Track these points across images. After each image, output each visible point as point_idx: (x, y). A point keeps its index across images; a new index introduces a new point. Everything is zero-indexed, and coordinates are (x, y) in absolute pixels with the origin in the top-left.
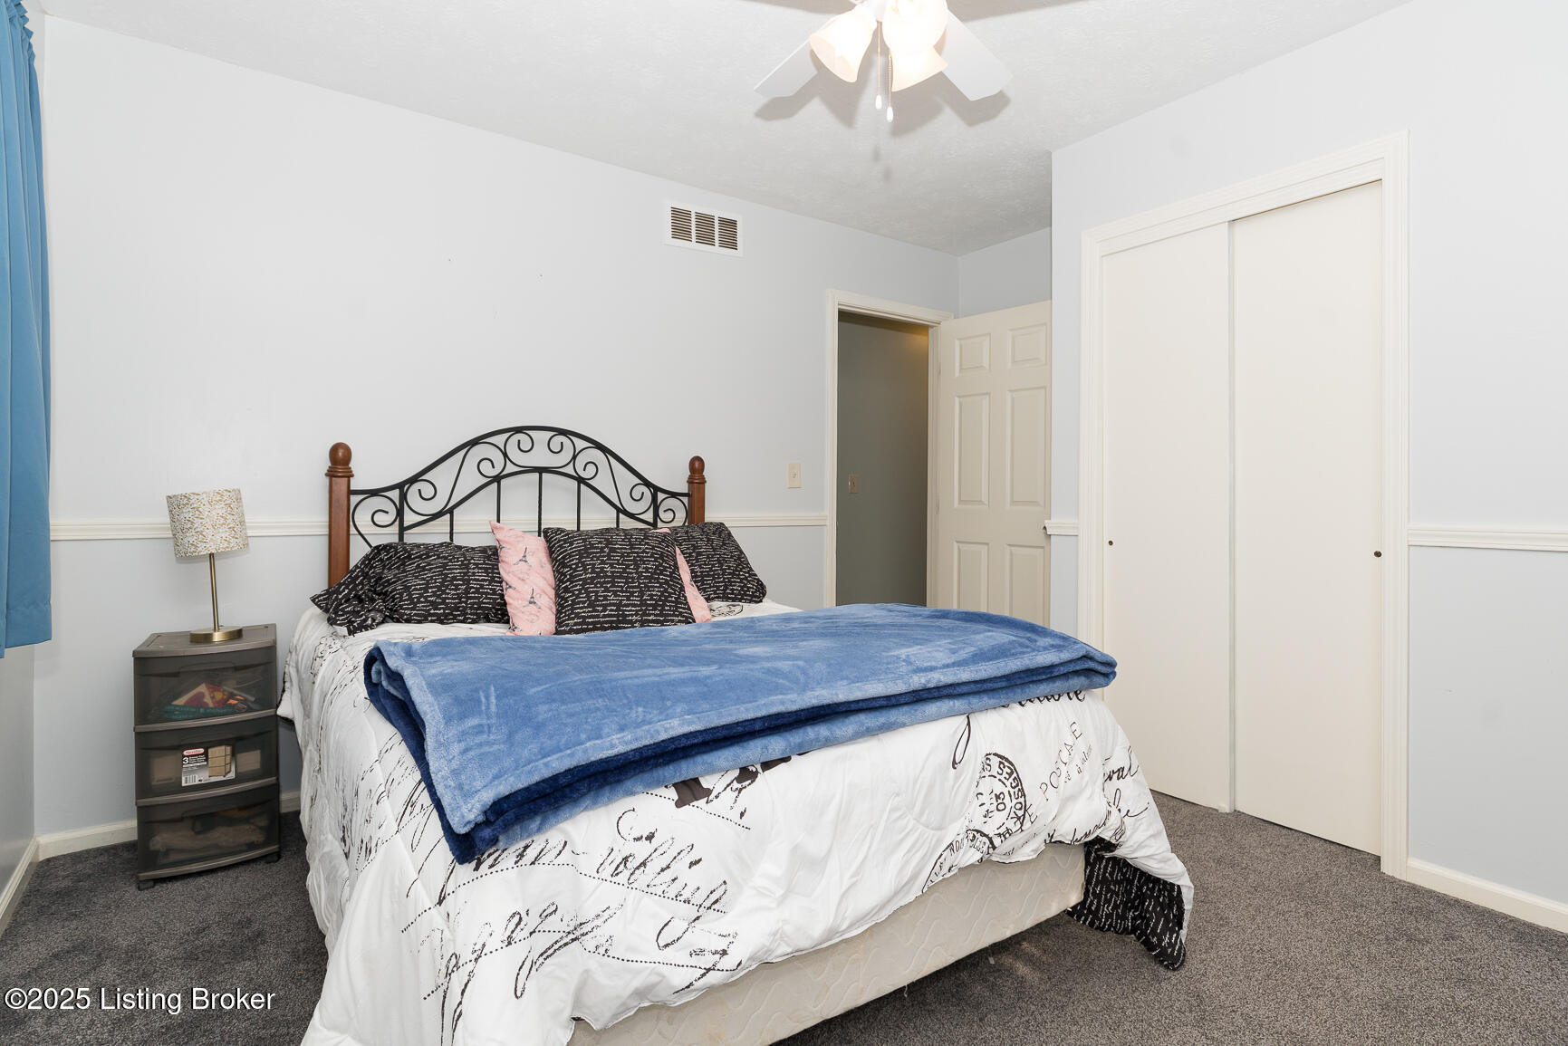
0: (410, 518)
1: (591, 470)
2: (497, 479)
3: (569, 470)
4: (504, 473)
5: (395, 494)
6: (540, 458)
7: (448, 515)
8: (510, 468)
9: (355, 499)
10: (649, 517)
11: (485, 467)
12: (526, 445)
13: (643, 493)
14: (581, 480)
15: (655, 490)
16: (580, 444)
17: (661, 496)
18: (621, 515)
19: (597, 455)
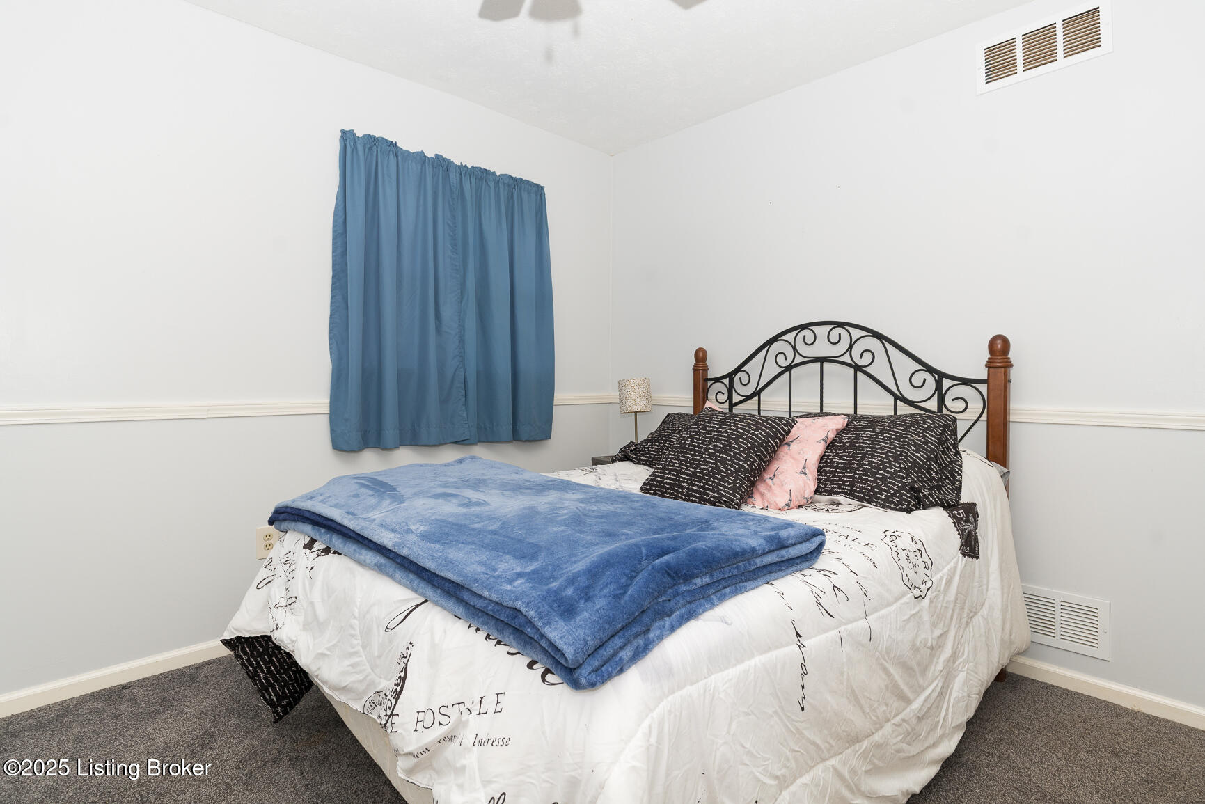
0: (736, 398)
1: (867, 358)
2: (789, 368)
3: (846, 359)
4: (794, 363)
5: (726, 381)
6: (822, 349)
7: (757, 398)
8: (798, 359)
9: (709, 383)
10: (932, 405)
11: (781, 359)
12: (810, 339)
13: (925, 380)
14: (857, 368)
15: (940, 376)
16: (856, 333)
17: (946, 383)
18: (899, 402)
19: (873, 343)
